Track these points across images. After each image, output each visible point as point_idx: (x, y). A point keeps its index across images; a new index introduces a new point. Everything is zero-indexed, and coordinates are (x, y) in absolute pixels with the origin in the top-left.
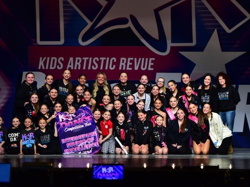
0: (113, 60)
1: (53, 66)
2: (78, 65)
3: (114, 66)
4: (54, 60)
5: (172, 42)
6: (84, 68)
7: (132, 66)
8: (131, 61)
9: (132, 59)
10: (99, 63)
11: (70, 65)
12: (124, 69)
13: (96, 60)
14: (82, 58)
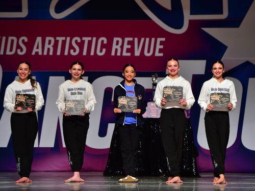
0: (103, 41)
1: (11, 50)
2: (49, 49)
3: (104, 50)
4: (12, 41)
5: (192, 13)
6: (59, 53)
7: (131, 50)
8: (129, 43)
9: (131, 39)
10: (81, 45)
11: (38, 48)
12: (119, 54)
13: (76, 41)
14: (55, 39)
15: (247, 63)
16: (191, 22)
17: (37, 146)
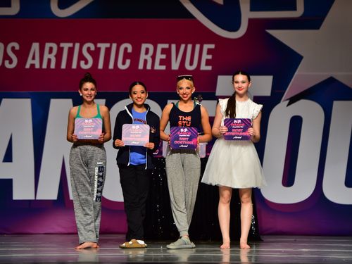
0: (126, 49)
2: (49, 61)
3: (128, 62)
5: (253, 9)
6: (63, 66)
7: (166, 62)
8: (163, 51)
9: (166, 46)
10: (95, 54)
11: (34, 58)
12: (149, 67)
13: (88, 49)
14: (58, 45)
15: (331, 81)
16: (251, 21)
17: (34, 199)
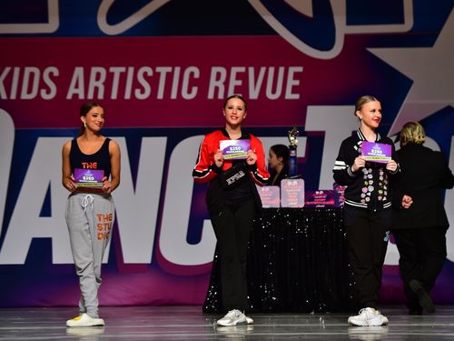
0: (192, 74)
1: (30, 91)
2: (96, 89)
3: (195, 90)
4: (32, 75)
5: (349, 23)
6: (114, 96)
7: (243, 89)
8: (239, 76)
9: (242, 69)
10: (154, 81)
11: (77, 86)
12: (221, 96)
13: (145, 75)
14: (107, 70)
15: (448, 110)
16: (348, 38)
